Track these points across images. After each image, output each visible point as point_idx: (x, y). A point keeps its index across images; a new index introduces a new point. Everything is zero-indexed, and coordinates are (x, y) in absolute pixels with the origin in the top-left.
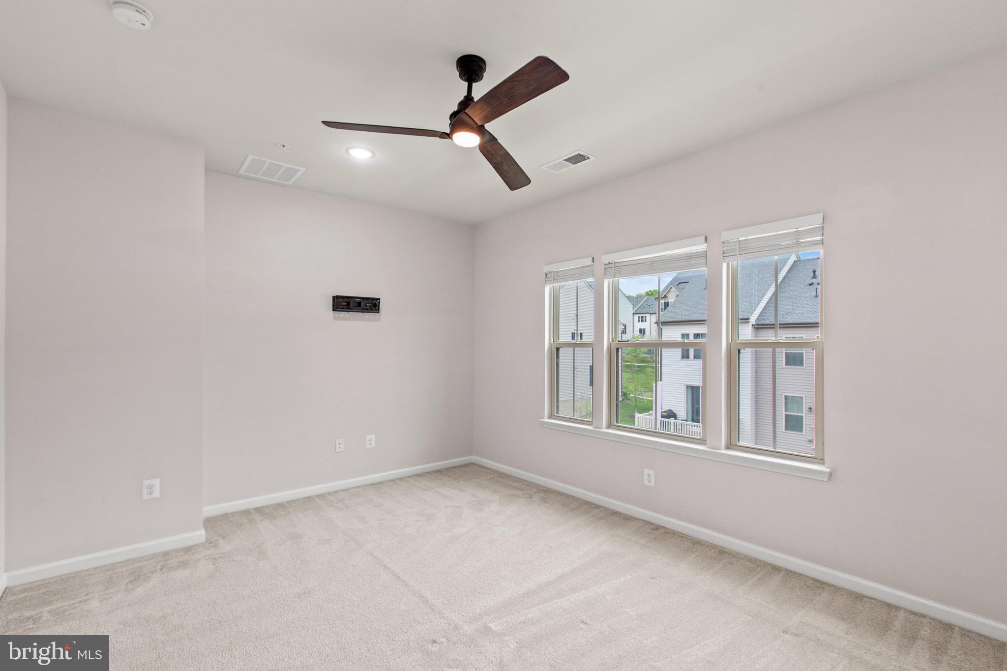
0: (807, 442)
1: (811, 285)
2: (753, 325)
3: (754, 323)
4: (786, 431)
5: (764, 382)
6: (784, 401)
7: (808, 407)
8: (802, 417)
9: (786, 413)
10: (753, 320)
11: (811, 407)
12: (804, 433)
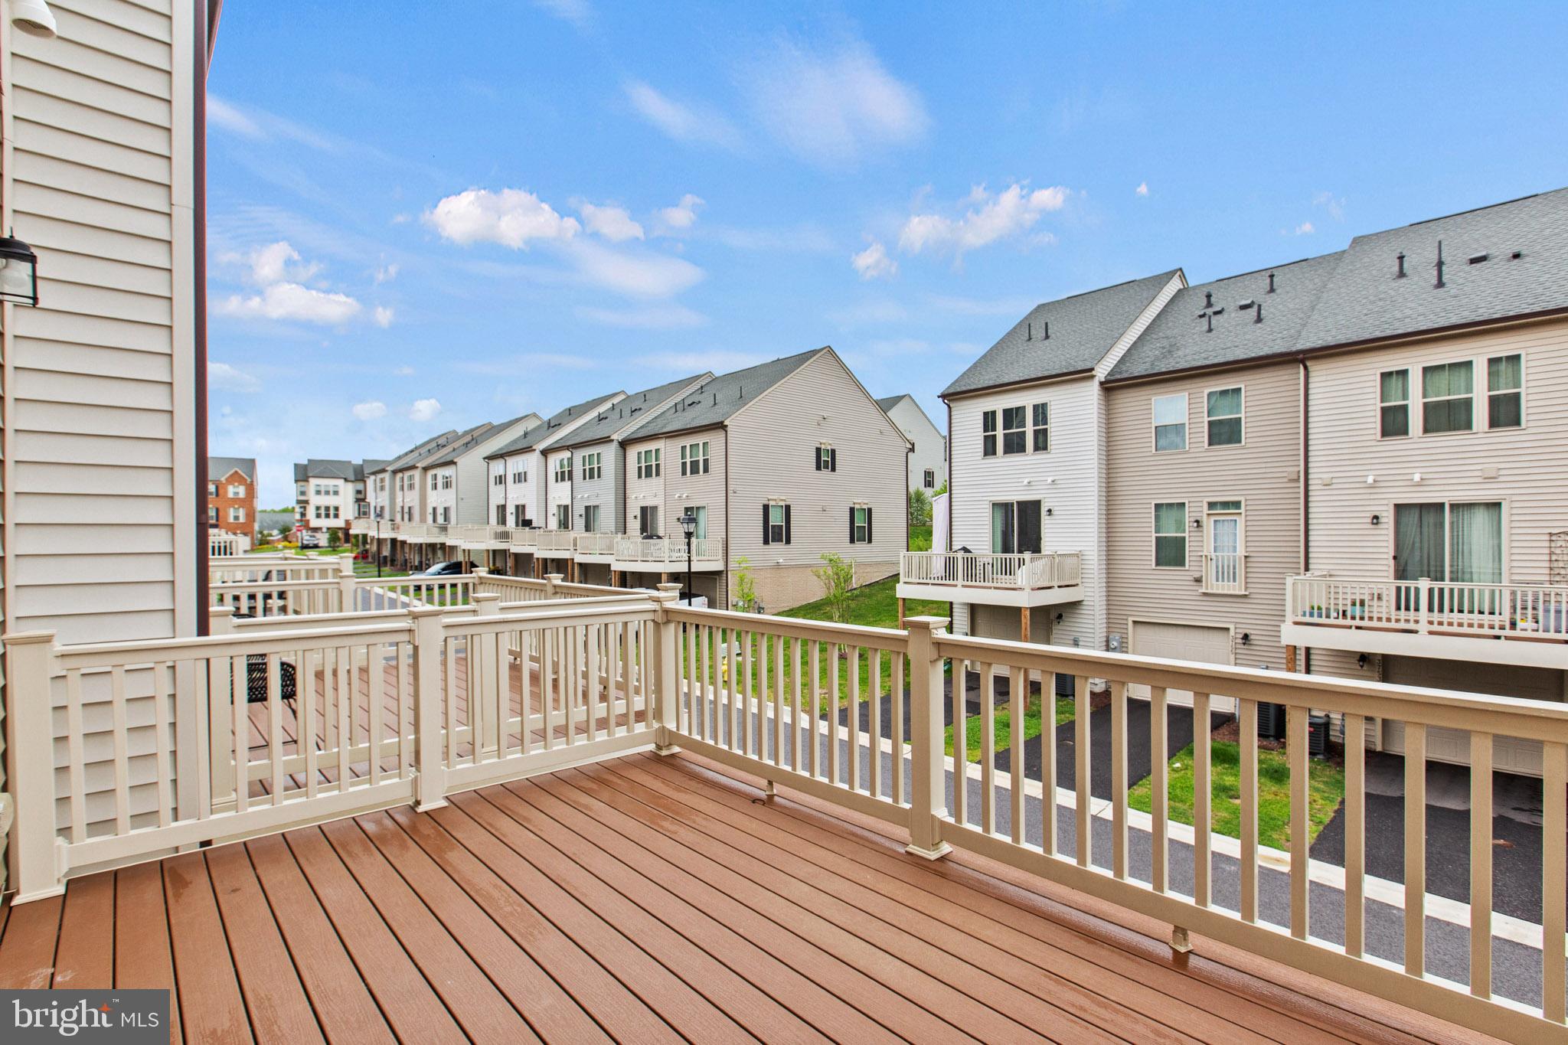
0: (1192, 583)
1: (1201, 316)
2: (1101, 383)
3: (1103, 380)
4: (1158, 568)
5: (1120, 484)
6: (1153, 513)
7: (1193, 519)
8: (1184, 538)
9: (1158, 535)
10: (1102, 372)
11: (1199, 519)
12: (1187, 567)
